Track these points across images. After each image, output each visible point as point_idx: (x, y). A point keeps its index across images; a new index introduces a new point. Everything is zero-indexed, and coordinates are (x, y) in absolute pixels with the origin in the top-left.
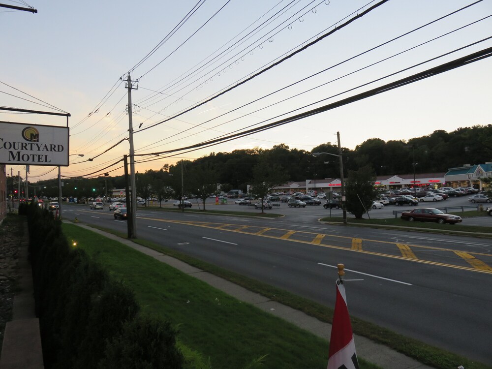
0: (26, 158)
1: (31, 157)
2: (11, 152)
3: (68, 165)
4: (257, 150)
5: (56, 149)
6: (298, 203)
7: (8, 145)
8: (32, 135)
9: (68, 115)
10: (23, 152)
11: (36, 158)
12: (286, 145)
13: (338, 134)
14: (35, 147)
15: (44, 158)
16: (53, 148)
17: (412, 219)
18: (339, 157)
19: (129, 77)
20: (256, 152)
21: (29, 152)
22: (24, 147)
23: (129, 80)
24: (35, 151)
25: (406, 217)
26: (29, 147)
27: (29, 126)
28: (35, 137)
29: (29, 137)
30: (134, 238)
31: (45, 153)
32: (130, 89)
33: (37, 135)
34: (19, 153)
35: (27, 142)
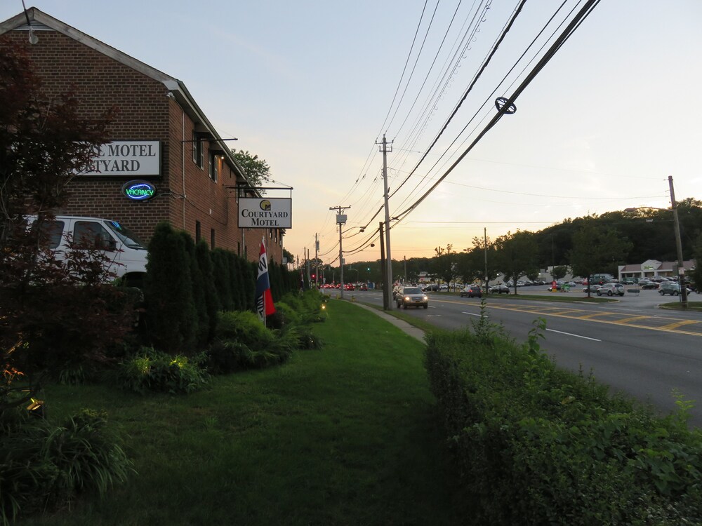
0: (262, 223)
1: (266, 222)
2: (253, 219)
3: (291, 228)
4: (644, 211)
5: (283, 215)
6: (674, 289)
7: (251, 214)
8: (266, 205)
9: (292, 189)
10: (261, 219)
11: (269, 223)
13: (671, 179)
14: (268, 214)
15: (274, 223)
16: (280, 215)
19: (384, 139)
20: (643, 214)
21: (264, 219)
22: (261, 215)
23: (384, 142)
24: (268, 217)
26: (264, 215)
27: (264, 200)
28: (268, 207)
29: (264, 208)
30: (389, 310)
31: (275, 218)
32: (385, 152)
33: (270, 206)
34: (258, 219)
35: (263, 211)
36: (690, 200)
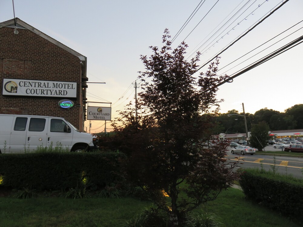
0: (98, 118)
2: (94, 116)
5: (107, 115)
7: (93, 114)
9: (111, 103)
10: (97, 116)
11: (101, 118)
12: (236, 110)
13: (243, 104)
15: (103, 118)
16: (106, 114)
17: (290, 151)
18: (244, 117)
19: (136, 82)
21: (99, 116)
22: (98, 114)
23: (136, 84)
24: (101, 115)
25: (287, 150)
26: (99, 114)
27: (99, 108)
28: (101, 111)
29: (99, 111)
31: (104, 116)
32: (136, 88)
33: (102, 110)
35: (99, 113)
36: (234, 110)
